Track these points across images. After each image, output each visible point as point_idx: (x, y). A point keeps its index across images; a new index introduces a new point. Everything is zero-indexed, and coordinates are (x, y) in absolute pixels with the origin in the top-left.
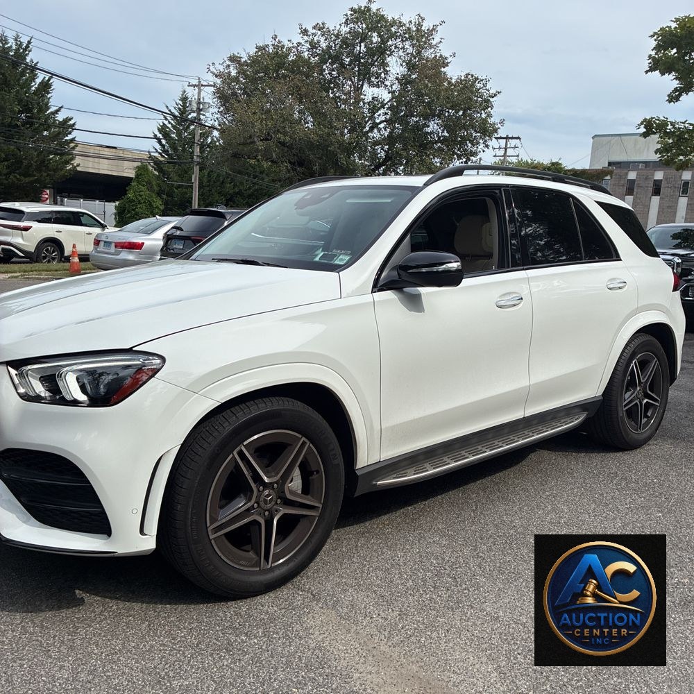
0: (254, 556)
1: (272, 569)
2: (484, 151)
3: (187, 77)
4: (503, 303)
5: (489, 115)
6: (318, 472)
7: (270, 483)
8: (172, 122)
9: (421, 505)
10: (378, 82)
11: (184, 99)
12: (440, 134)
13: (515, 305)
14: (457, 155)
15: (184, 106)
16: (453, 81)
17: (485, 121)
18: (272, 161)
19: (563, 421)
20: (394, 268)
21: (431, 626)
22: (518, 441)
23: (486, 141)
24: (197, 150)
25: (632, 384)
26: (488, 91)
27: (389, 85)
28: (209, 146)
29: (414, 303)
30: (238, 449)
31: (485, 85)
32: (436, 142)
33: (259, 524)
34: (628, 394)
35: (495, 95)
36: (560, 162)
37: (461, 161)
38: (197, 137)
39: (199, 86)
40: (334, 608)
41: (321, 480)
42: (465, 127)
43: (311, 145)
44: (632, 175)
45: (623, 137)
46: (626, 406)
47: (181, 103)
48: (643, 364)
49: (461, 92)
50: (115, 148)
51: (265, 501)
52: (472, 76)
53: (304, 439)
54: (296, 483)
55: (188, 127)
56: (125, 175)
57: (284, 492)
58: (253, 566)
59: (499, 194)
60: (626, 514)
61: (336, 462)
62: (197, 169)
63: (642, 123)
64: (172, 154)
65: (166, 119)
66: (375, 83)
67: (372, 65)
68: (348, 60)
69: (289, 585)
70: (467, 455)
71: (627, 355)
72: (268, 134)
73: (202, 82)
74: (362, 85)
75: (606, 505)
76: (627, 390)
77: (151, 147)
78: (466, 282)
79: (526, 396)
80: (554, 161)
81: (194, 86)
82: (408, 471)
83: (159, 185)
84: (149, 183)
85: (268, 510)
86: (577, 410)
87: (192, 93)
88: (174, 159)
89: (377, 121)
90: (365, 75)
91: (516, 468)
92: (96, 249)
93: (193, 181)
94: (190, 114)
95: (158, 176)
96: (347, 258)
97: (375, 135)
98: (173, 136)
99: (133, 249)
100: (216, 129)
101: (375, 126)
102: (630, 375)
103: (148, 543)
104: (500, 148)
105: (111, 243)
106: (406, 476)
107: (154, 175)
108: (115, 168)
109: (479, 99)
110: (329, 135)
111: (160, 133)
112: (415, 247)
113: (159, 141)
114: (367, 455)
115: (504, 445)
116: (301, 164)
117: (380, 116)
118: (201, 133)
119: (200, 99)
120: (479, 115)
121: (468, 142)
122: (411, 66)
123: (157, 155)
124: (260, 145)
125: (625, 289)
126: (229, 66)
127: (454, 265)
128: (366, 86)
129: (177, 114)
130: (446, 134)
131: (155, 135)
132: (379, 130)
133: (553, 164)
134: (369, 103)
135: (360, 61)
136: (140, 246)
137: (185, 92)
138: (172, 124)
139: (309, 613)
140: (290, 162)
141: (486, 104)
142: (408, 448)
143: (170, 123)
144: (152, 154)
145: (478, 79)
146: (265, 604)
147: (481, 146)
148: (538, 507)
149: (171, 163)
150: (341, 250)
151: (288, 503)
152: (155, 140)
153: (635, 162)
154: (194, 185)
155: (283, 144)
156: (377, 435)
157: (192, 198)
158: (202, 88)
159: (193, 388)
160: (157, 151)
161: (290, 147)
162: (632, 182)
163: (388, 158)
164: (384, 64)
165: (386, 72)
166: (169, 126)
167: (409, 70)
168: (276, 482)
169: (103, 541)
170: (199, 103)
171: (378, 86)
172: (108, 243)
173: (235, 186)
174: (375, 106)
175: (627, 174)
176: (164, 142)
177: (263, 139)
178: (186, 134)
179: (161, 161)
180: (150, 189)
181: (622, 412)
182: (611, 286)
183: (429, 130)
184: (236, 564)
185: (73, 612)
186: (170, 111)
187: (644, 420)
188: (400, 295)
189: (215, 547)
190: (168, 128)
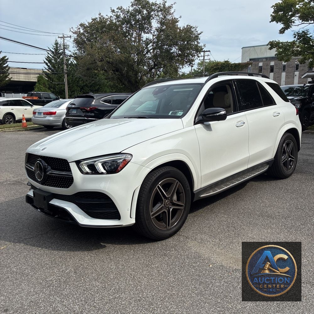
0: (165, 225)
1: (171, 229)
2: (197, 59)
3: (57, 34)
4: (238, 125)
5: (198, 43)
6: (182, 193)
7: (168, 197)
8: (52, 55)
9: (212, 205)
10: (148, 31)
11: (57, 44)
12: (178, 53)
13: (242, 126)
14: (186, 61)
15: (57, 47)
16: (181, 29)
17: (197, 46)
18: (105, 71)
19: (261, 169)
20: (200, 115)
21: (231, 242)
22: (236, 182)
23: (198, 54)
24: (65, 67)
25: (284, 152)
26: (197, 32)
27: (153, 32)
28: (70, 65)
29: (208, 128)
30: (157, 186)
31: (196, 30)
32: (176, 57)
33: (166, 212)
34: (283, 156)
35: (200, 34)
36: (229, 61)
37: (187, 64)
38: (65, 61)
39: (63, 37)
40: (195, 240)
41: (183, 195)
42: (188, 49)
43: (121, 62)
44: (261, 64)
45: (255, 47)
46: (283, 161)
47: (55, 46)
48: (288, 145)
49: (185, 33)
50: (26, 69)
51: (167, 204)
52: (190, 26)
53: (177, 181)
54: (175, 198)
55: (60, 57)
56: (32, 81)
57: (172, 200)
58: (165, 228)
59: (231, 83)
60: (290, 201)
61: (188, 189)
62: (66, 76)
63: (269, 43)
64: (54, 70)
65: (49, 54)
66: (147, 32)
67: (145, 24)
68: (134, 22)
69: (176, 235)
70: (224, 186)
71: (282, 142)
72: (102, 58)
73: (65, 35)
74: (141, 33)
75: (281, 199)
76: (283, 155)
77: (43, 67)
78: (228, 117)
79: (248, 160)
80: (226, 60)
81: (61, 38)
82: (210, 191)
83: (49, 84)
84: (44, 84)
85: (168, 207)
86: (265, 165)
87: (60, 41)
88: (55, 72)
89: (149, 49)
90: (142, 29)
91: (244, 189)
92: (34, 116)
93: (65, 81)
94: (60, 50)
95: (48, 80)
96: (182, 113)
97: (149, 55)
98: (53, 61)
99: (52, 115)
100: (72, 56)
101: (148, 51)
102: (283, 149)
103: (133, 221)
104: (201, 56)
105: (41, 113)
106: (210, 193)
107: (46, 80)
108: (27, 78)
109: (194, 36)
110: (129, 57)
111: (47, 60)
112: (206, 107)
113: (47, 64)
114: (198, 186)
115: (237, 181)
116: (117, 71)
117: (150, 47)
118: (66, 59)
119: (64, 44)
120: (194, 43)
121: (190, 55)
122: (162, 23)
123: (46, 70)
124: (99, 64)
125: (280, 116)
126: (79, 28)
127: (223, 113)
128: (143, 34)
129: (54, 51)
130: (180, 52)
131: (45, 62)
132: (150, 53)
133: (226, 62)
134: (145, 41)
135: (139, 23)
136: (55, 113)
137: (56, 40)
138: (52, 56)
139: (187, 243)
140: (113, 70)
141: (197, 38)
142: (210, 183)
143: (51, 55)
144: (44, 70)
145: (192, 27)
146: (170, 241)
147: (196, 57)
148: (257, 202)
149: (53, 74)
150: (179, 110)
151: (174, 204)
152: (45, 64)
153: (261, 58)
154: (65, 83)
155: (109, 62)
156: (200, 178)
157: (65, 89)
158: (65, 38)
159: (143, 165)
160: (46, 69)
161: (112, 64)
162: (261, 67)
163: (155, 65)
164: (150, 23)
165: (151, 27)
166: (51, 57)
167: (161, 25)
168: (169, 197)
169: (118, 222)
170: (64, 45)
171: (148, 33)
172: (40, 113)
173: (83, 82)
174: (147, 42)
175: (258, 64)
176: (49, 64)
177: (100, 61)
178: (59, 60)
179: (49, 73)
180: (45, 86)
181: (282, 164)
182: (274, 115)
183: (172, 51)
184: (159, 227)
185: (104, 249)
186: (50, 50)
187: (290, 166)
188: (204, 125)
189: (153, 221)
190: (50, 57)
